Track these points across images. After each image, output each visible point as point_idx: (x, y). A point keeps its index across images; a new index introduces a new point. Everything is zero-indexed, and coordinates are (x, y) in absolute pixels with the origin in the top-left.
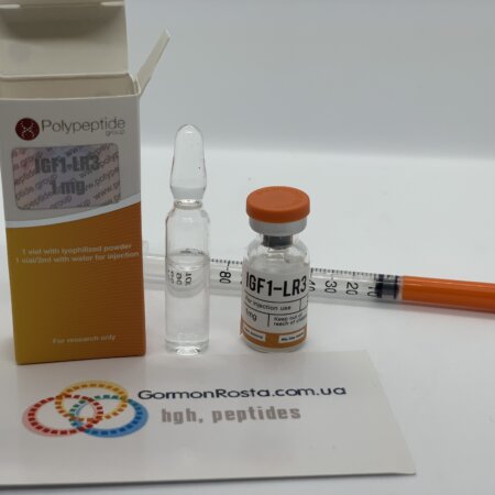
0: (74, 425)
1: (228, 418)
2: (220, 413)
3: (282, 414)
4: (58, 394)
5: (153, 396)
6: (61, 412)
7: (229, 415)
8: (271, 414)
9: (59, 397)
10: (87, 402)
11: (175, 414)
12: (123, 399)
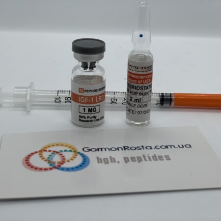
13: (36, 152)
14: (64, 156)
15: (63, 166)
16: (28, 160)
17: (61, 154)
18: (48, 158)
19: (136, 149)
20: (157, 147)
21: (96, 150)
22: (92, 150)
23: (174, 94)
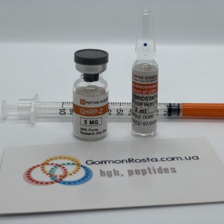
0: (52, 179)
1: (137, 173)
2: (132, 171)
3: (166, 170)
4: (42, 163)
5: (94, 163)
6: (45, 172)
7: (137, 172)
8: (160, 170)
9: (43, 165)
10: (58, 166)
11: (108, 172)
12: (78, 165)
13: (38, 166)
14: (66, 170)
15: (64, 180)
16: (29, 174)
17: (63, 168)
18: (50, 171)
19: (141, 161)
20: (163, 159)
21: (100, 163)
22: (96, 163)
23: (182, 104)
